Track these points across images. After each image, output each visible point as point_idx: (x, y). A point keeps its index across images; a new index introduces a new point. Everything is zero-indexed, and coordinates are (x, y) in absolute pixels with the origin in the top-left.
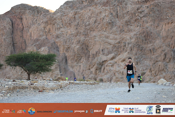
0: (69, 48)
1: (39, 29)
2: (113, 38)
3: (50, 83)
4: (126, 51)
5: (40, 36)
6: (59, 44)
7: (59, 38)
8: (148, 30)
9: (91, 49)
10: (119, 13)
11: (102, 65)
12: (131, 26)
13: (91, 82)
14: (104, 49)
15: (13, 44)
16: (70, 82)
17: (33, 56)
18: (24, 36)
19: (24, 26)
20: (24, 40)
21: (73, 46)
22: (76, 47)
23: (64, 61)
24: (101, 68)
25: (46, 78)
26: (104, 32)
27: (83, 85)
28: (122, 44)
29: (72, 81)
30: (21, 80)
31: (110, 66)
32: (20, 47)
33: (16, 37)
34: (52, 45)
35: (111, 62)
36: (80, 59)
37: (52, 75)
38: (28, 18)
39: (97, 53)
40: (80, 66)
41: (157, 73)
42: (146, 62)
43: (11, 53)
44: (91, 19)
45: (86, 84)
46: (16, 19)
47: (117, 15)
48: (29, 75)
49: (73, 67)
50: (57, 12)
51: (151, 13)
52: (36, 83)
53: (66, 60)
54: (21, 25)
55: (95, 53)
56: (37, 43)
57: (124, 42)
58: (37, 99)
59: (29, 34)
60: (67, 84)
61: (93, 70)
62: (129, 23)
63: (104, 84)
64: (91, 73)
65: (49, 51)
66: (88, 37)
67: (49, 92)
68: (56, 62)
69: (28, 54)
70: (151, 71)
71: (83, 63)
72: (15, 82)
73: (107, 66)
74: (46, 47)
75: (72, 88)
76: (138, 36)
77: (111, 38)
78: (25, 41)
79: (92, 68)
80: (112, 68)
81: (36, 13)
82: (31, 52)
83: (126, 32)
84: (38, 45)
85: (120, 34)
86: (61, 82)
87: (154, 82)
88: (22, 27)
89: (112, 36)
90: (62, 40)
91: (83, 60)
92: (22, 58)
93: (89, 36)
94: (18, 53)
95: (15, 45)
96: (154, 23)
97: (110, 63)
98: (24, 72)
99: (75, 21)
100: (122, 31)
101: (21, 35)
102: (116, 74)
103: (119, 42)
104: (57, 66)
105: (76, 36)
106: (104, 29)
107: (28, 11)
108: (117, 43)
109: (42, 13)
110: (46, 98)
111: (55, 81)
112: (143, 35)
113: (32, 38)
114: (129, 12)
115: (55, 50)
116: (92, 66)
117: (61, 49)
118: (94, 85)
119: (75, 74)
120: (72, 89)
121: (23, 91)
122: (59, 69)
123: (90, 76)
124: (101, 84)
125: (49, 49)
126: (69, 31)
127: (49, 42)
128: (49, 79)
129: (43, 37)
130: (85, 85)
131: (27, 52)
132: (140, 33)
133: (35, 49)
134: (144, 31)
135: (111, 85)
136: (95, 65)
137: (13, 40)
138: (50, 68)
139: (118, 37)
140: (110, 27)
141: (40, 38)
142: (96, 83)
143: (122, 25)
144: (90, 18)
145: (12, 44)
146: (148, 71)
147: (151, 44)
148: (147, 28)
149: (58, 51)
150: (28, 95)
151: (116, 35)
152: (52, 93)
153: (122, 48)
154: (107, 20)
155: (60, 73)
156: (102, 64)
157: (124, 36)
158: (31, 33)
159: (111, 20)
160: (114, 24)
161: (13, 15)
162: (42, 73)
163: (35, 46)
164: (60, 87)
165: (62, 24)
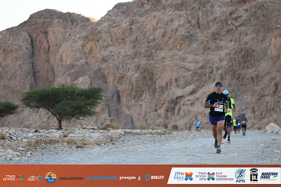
0: (122, 77)
1: (74, 49)
2: (192, 61)
3: (93, 134)
4: (214, 81)
5: (77, 59)
6: (106, 72)
7: (106, 61)
8: (248, 46)
9: (158, 79)
10: (201, 20)
11: (176, 104)
12: (221, 40)
13: (159, 131)
14: (179, 78)
15: (34, 73)
16: (125, 132)
17: (66, 92)
18: (52, 60)
19: (51, 45)
20: (51, 67)
21: (129, 74)
22: (134, 76)
23: (115, 98)
24: (174, 109)
25: (87, 126)
26: (179, 50)
27: (147, 135)
28: (208, 70)
29: (128, 130)
30: (47, 129)
31: (188, 105)
32: (46, 77)
33: (38, 62)
34: (95, 73)
35: (190, 98)
36: (141, 95)
37: (96, 120)
38: (56, 31)
39: (168, 85)
40: (141, 106)
41: (264, 113)
42: (245, 97)
43: (31, 88)
44: (157, 31)
45: (151, 133)
46: (37, 34)
47: (198, 23)
48: (60, 122)
49: (129, 108)
50: (102, 20)
51: (252, 19)
52: (71, 135)
53: (119, 97)
54: (45, 42)
55: (164, 84)
56: (72, 71)
57: (209, 67)
58: (75, 159)
59: (58, 56)
60: (122, 134)
61: (162, 111)
62: (217, 36)
63: (180, 133)
64: (159, 116)
65: (91, 83)
66: (153, 60)
67: (92, 148)
68: (102, 99)
69: (58, 89)
70: (254, 111)
71: (146, 100)
72: (38, 134)
73: (183, 105)
74: (86, 77)
75: (129, 141)
76: (231, 56)
77: (189, 60)
78: (53, 68)
79: (160, 108)
80: (192, 109)
81: (70, 23)
82: (63, 85)
83: (213, 51)
84: (73, 74)
85: (203, 53)
86: (112, 131)
87: (259, 129)
88: (47, 47)
89: (190, 57)
90: (111, 65)
91: (146, 96)
92: (48, 94)
93: (155, 58)
94: (41, 87)
95: (37, 74)
96: (257, 36)
97: (189, 100)
98: (52, 116)
99: (132, 35)
100: (206, 49)
101: (46, 59)
102: (199, 117)
103: (202, 67)
104: (104, 107)
105: (133, 59)
106: (178, 47)
107: (56, 21)
108: (198, 68)
109: (78, 24)
110: (89, 158)
111: (102, 131)
112: (240, 55)
113: (64, 63)
114: (217, 19)
115: (101, 82)
116: (160, 105)
117: (110, 79)
118: (163, 136)
119: (134, 118)
120: (130, 143)
121: (52, 147)
122: (107, 112)
123: (158, 122)
124: (175, 133)
125: (91, 80)
126: (122, 50)
127: (91, 69)
128: (92, 127)
129: (81, 61)
130: (150, 135)
131: (56, 85)
132: (236, 52)
133: (69, 80)
134: (241, 48)
135: (191, 135)
136: (164, 103)
137: (33, 66)
138: (93, 109)
139: (200, 58)
140: (187, 44)
141: (77, 63)
142: (167, 132)
143: (207, 39)
144: (155, 29)
145: (31, 73)
146: (250, 111)
147: (254, 69)
148: (246, 43)
149: (106, 82)
150: (60, 153)
151: (197, 55)
152: (97, 149)
153: (207, 75)
154: (182, 32)
155: (110, 117)
156: (176, 101)
157: (210, 57)
158: (62, 56)
159: (188, 32)
160: (194, 38)
161: (33, 27)
162: (81, 118)
163: (68, 75)
164: (110, 140)
165: (111, 40)
